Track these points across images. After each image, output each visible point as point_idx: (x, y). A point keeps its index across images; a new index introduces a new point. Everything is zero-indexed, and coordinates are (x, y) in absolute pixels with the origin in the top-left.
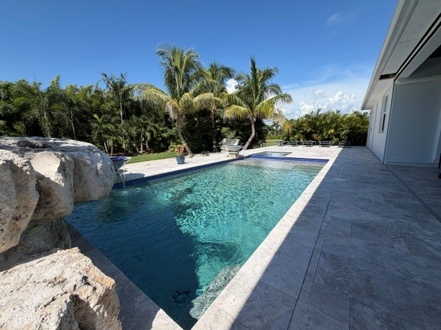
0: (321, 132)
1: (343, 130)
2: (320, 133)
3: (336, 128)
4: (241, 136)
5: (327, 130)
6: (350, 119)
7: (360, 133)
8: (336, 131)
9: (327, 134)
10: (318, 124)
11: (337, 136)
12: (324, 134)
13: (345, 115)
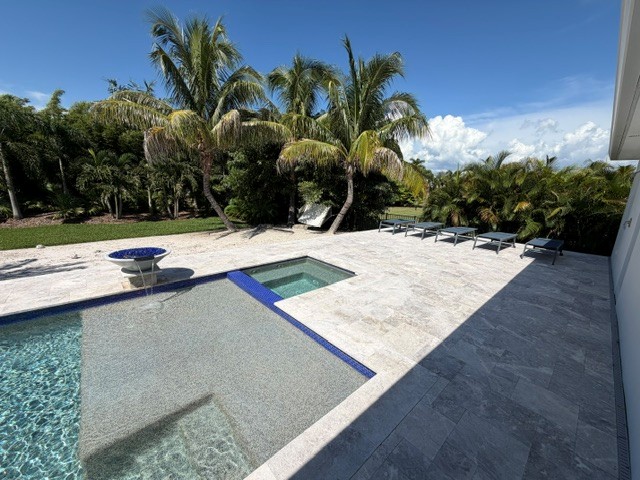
0: (500, 206)
1: (554, 207)
2: (497, 207)
3: (537, 201)
4: (333, 200)
5: (514, 203)
6: (579, 179)
7: (601, 218)
8: (536, 206)
9: (511, 211)
10: (493, 186)
11: (539, 218)
12: (506, 211)
13: (568, 169)
